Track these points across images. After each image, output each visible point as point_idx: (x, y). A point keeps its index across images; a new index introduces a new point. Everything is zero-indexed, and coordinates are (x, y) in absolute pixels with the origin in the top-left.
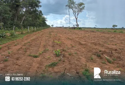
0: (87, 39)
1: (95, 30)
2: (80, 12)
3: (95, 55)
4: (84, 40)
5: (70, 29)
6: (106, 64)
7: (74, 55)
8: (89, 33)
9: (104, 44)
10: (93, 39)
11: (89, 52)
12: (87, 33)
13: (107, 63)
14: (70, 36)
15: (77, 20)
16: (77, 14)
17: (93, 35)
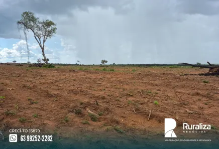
0: (61, 85)
1: (77, 68)
2: (48, 37)
3: (72, 112)
4: (56, 87)
5: (30, 66)
6: (89, 124)
7: (33, 120)
8: (67, 74)
9: (89, 90)
10: (72, 84)
11: (62, 108)
12: (64, 74)
13: (90, 122)
14: (28, 81)
15: (43, 51)
16: (42, 39)
17: (73, 76)
